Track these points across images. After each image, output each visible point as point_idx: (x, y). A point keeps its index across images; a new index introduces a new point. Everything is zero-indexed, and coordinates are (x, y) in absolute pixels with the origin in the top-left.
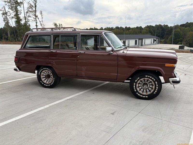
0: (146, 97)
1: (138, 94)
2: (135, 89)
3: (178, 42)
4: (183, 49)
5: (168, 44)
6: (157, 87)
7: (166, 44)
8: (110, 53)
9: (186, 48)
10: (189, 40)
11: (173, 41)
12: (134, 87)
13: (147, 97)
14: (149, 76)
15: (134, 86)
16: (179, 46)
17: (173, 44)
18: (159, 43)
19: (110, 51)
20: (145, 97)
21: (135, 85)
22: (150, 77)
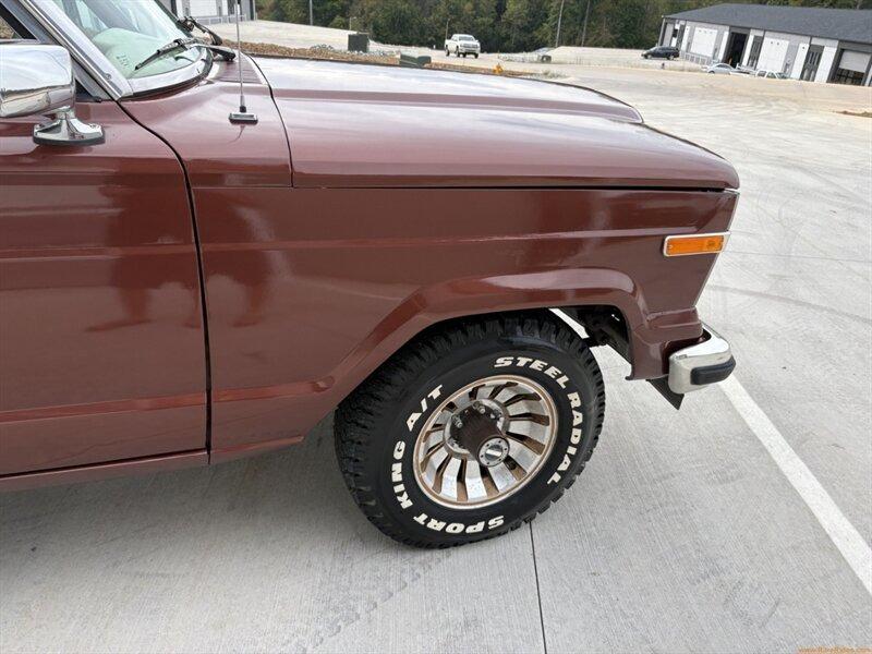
0: (491, 522)
1: (427, 521)
2: (401, 494)
3: (332, 18)
4: (365, 50)
5: (293, 22)
6: (577, 432)
7: (283, 21)
8: (61, 136)
9: (374, 46)
10: (372, 10)
11: (314, 11)
12: (397, 477)
13: (501, 522)
14: (522, 362)
15: (397, 468)
16: (350, 36)
17: (314, 24)
18: (255, 14)
19: (49, 113)
20: (486, 526)
21: (398, 455)
22: (528, 364)
